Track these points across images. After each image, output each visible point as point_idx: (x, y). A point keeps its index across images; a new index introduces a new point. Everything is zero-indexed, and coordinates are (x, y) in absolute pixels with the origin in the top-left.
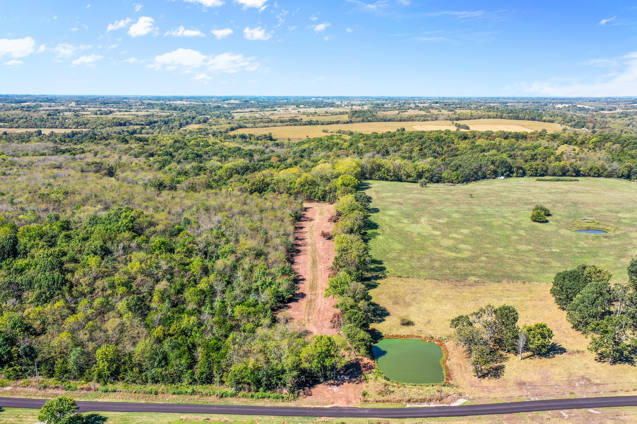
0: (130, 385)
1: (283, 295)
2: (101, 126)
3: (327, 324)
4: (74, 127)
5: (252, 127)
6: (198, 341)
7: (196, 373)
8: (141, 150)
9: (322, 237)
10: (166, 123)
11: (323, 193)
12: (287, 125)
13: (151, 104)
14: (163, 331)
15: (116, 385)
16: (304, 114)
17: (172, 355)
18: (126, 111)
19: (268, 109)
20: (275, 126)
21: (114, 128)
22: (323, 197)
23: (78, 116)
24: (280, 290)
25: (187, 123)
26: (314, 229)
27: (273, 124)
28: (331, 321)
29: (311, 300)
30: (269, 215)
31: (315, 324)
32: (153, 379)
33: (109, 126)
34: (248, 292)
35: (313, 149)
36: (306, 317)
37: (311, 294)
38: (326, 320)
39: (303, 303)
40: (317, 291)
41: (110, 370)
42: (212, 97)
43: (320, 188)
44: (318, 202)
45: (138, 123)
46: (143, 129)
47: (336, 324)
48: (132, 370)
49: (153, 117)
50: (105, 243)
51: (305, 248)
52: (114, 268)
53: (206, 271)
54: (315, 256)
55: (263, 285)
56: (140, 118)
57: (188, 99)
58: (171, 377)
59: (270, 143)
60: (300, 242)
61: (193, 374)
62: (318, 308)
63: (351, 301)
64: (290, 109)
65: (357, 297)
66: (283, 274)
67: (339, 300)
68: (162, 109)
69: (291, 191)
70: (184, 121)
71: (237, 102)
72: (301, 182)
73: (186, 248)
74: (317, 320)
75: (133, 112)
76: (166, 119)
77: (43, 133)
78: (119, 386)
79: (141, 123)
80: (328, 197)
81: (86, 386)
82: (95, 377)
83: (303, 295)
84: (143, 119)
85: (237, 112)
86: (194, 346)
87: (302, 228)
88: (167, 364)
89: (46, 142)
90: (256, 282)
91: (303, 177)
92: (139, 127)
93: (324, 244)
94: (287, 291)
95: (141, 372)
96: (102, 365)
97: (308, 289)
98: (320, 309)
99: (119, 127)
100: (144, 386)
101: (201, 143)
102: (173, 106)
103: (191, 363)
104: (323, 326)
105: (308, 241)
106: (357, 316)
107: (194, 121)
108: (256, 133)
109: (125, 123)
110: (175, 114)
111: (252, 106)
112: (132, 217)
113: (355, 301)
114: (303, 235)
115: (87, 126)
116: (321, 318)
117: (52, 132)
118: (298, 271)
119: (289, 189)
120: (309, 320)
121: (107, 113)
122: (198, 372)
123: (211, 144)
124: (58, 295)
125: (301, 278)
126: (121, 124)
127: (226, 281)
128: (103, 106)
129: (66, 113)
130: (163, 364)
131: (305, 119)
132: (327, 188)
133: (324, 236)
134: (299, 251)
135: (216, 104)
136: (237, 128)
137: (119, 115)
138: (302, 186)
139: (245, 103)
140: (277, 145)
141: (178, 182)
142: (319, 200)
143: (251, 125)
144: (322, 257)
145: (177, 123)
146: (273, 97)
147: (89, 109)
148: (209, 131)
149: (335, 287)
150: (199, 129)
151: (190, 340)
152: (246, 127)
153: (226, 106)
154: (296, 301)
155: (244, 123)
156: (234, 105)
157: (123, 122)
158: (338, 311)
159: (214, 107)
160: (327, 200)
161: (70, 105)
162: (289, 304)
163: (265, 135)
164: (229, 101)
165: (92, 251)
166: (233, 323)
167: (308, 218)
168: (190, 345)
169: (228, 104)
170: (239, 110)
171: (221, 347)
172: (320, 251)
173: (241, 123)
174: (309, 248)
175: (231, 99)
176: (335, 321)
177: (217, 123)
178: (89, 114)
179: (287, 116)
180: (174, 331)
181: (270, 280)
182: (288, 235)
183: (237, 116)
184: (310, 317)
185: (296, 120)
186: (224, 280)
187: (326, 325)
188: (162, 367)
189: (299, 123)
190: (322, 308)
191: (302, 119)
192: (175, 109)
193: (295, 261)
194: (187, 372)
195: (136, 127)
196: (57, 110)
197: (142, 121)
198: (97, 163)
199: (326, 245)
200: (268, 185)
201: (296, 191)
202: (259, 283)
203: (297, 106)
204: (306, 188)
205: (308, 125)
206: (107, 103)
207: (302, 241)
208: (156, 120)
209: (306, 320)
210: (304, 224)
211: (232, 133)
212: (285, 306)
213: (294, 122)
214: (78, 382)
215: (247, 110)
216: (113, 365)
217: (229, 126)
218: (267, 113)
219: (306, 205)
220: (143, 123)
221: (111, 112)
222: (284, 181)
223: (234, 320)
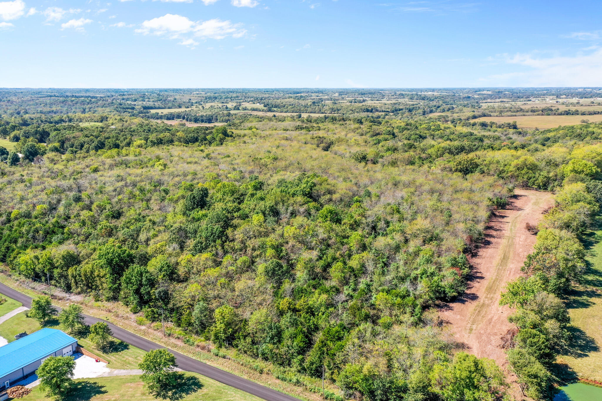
0: (241, 355)
1: (444, 291)
2: (351, 112)
3: (496, 341)
4: (329, 112)
5: (497, 116)
6: (322, 323)
7: (306, 360)
8: (369, 130)
9: (527, 230)
10: (410, 111)
11: (545, 179)
12: (538, 115)
13: (402, 95)
14: (289, 303)
15: (229, 351)
16: (563, 104)
17: (286, 334)
18: (377, 100)
19: (522, 100)
20: (524, 115)
21: (361, 113)
22: (544, 185)
23: (336, 104)
24: (442, 284)
25: (431, 112)
26: (519, 220)
27: (521, 113)
28: (502, 338)
29: (483, 305)
30: (463, 197)
31: (479, 337)
32: (263, 354)
33: (357, 112)
34: (403, 279)
35: (559, 138)
36: (469, 325)
37: (486, 298)
38: (495, 334)
39: (470, 306)
40: (495, 296)
41: (225, 333)
42: (465, 89)
43: (542, 173)
44: (536, 190)
45: (384, 110)
46: (387, 115)
47: (508, 343)
48: (245, 339)
49: (399, 105)
50: (276, 204)
51: (499, 240)
52: (273, 229)
53: (364, 248)
54: (509, 252)
55: (423, 274)
56: (387, 106)
57: (439, 90)
58: (281, 358)
59: (512, 131)
60: (494, 233)
61: (303, 361)
62: (489, 317)
63: (533, 317)
64: (548, 100)
65: (545, 313)
66: (453, 266)
67: (518, 312)
68: (411, 99)
69: (504, 175)
70: (429, 109)
71: (490, 93)
72: (518, 165)
73: (353, 220)
74: (482, 332)
75: (384, 101)
76: (411, 107)
77: (302, 116)
78: (232, 353)
79: (387, 110)
80: (551, 185)
81: (203, 344)
82: (213, 338)
83: (474, 297)
84: (390, 107)
85: (486, 103)
86: (317, 328)
87: (503, 217)
88: (280, 341)
89: (296, 122)
90: (416, 269)
91: (522, 159)
92: (383, 113)
93: (526, 240)
94: (451, 287)
95: (253, 343)
96: (220, 326)
97: (484, 290)
98: (491, 319)
99: (366, 113)
100: (253, 360)
101: (433, 127)
102: (423, 96)
103: (304, 348)
104: (489, 342)
105: (507, 233)
106: (535, 340)
107: (439, 110)
108: (499, 122)
109: (372, 109)
110: (422, 103)
111: (505, 96)
112: (312, 183)
113: (542, 319)
114: (502, 226)
115: (340, 112)
116: (489, 331)
117: (309, 116)
118: (479, 267)
119: (501, 172)
120: (471, 330)
121: (360, 102)
122: (308, 360)
123: (443, 128)
124: (212, 246)
125: (479, 275)
126: (368, 111)
127: (383, 262)
128: (360, 96)
129: (327, 102)
130: (275, 341)
131: (563, 108)
132: (551, 175)
133: (529, 230)
134: (488, 243)
135: (466, 95)
136: (480, 116)
137: (370, 103)
138: (518, 169)
139: (498, 94)
140: (520, 133)
141: (382, 157)
142: (539, 188)
143: (496, 114)
144: (519, 254)
145: (421, 111)
146: (532, 88)
147: (347, 99)
148: (449, 119)
149: (515, 294)
150: (440, 116)
151: (313, 320)
152: (490, 116)
153: (476, 96)
154: (463, 302)
155: (490, 112)
156: (484, 96)
157: (370, 109)
158: (514, 326)
159: (464, 98)
160: (549, 189)
161: (334, 95)
162: (451, 305)
163: (509, 124)
164: (481, 92)
165: (262, 211)
166: (372, 312)
167: (516, 206)
168: (312, 326)
169: (479, 95)
170: (489, 100)
171: (343, 337)
172: (517, 246)
173: (487, 112)
174: (503, 242)
175: (483, 90)
176: (507, 340)
177: (461, 110)
178: (345, 103)
179: (541, 106)
180: (300, 306)
181: (432, 270)
182: (477, 222)
183: (484, 106)
184: (474, 327)
185: (551, 110)
186: (381, 260)
187: (493, 342)
188: (274, 344)
189: (554, 112)
190: (495, 318)
191: (558, 109)
192: (423, 99)
193: (479, 254)
194: (297, 356)
195: (380, 114)
196: (321, 99)
197: (389, 108)
198: (320, 137)
199: (529, 241)
200: (477, 166)
201: (509, 174)
202: (419, 272)
203: (557, 97)
204: (523, 172)
205: (564, 114)
206: (364, 94)
207: (498, 232)
208: (401, 107)
209: (468, 328)
210: (507, 213)
211: (472, 121)
212: (446, 305)
213: (548, 111)
214: (198, 338)
215: (498, 100)
216: (229, 329)
217: (471, 114)
218: (519, 104)
219: (517, 192)
220: (389, 110)
221: (364, 101)
222: (498, 162)
223: (374, 309)
